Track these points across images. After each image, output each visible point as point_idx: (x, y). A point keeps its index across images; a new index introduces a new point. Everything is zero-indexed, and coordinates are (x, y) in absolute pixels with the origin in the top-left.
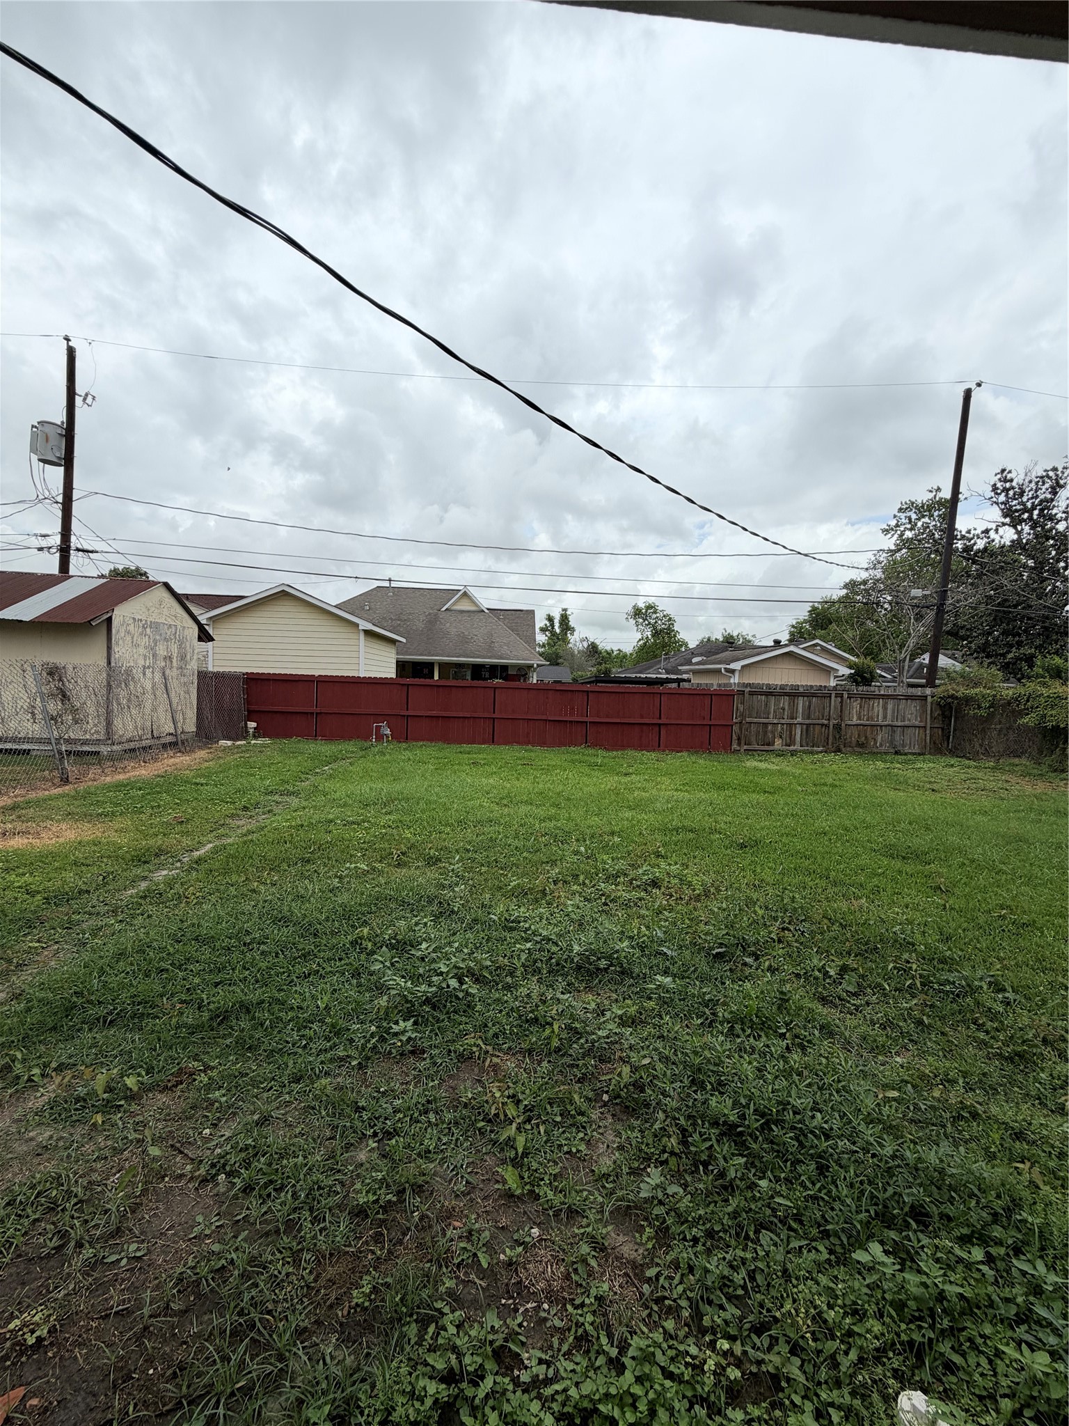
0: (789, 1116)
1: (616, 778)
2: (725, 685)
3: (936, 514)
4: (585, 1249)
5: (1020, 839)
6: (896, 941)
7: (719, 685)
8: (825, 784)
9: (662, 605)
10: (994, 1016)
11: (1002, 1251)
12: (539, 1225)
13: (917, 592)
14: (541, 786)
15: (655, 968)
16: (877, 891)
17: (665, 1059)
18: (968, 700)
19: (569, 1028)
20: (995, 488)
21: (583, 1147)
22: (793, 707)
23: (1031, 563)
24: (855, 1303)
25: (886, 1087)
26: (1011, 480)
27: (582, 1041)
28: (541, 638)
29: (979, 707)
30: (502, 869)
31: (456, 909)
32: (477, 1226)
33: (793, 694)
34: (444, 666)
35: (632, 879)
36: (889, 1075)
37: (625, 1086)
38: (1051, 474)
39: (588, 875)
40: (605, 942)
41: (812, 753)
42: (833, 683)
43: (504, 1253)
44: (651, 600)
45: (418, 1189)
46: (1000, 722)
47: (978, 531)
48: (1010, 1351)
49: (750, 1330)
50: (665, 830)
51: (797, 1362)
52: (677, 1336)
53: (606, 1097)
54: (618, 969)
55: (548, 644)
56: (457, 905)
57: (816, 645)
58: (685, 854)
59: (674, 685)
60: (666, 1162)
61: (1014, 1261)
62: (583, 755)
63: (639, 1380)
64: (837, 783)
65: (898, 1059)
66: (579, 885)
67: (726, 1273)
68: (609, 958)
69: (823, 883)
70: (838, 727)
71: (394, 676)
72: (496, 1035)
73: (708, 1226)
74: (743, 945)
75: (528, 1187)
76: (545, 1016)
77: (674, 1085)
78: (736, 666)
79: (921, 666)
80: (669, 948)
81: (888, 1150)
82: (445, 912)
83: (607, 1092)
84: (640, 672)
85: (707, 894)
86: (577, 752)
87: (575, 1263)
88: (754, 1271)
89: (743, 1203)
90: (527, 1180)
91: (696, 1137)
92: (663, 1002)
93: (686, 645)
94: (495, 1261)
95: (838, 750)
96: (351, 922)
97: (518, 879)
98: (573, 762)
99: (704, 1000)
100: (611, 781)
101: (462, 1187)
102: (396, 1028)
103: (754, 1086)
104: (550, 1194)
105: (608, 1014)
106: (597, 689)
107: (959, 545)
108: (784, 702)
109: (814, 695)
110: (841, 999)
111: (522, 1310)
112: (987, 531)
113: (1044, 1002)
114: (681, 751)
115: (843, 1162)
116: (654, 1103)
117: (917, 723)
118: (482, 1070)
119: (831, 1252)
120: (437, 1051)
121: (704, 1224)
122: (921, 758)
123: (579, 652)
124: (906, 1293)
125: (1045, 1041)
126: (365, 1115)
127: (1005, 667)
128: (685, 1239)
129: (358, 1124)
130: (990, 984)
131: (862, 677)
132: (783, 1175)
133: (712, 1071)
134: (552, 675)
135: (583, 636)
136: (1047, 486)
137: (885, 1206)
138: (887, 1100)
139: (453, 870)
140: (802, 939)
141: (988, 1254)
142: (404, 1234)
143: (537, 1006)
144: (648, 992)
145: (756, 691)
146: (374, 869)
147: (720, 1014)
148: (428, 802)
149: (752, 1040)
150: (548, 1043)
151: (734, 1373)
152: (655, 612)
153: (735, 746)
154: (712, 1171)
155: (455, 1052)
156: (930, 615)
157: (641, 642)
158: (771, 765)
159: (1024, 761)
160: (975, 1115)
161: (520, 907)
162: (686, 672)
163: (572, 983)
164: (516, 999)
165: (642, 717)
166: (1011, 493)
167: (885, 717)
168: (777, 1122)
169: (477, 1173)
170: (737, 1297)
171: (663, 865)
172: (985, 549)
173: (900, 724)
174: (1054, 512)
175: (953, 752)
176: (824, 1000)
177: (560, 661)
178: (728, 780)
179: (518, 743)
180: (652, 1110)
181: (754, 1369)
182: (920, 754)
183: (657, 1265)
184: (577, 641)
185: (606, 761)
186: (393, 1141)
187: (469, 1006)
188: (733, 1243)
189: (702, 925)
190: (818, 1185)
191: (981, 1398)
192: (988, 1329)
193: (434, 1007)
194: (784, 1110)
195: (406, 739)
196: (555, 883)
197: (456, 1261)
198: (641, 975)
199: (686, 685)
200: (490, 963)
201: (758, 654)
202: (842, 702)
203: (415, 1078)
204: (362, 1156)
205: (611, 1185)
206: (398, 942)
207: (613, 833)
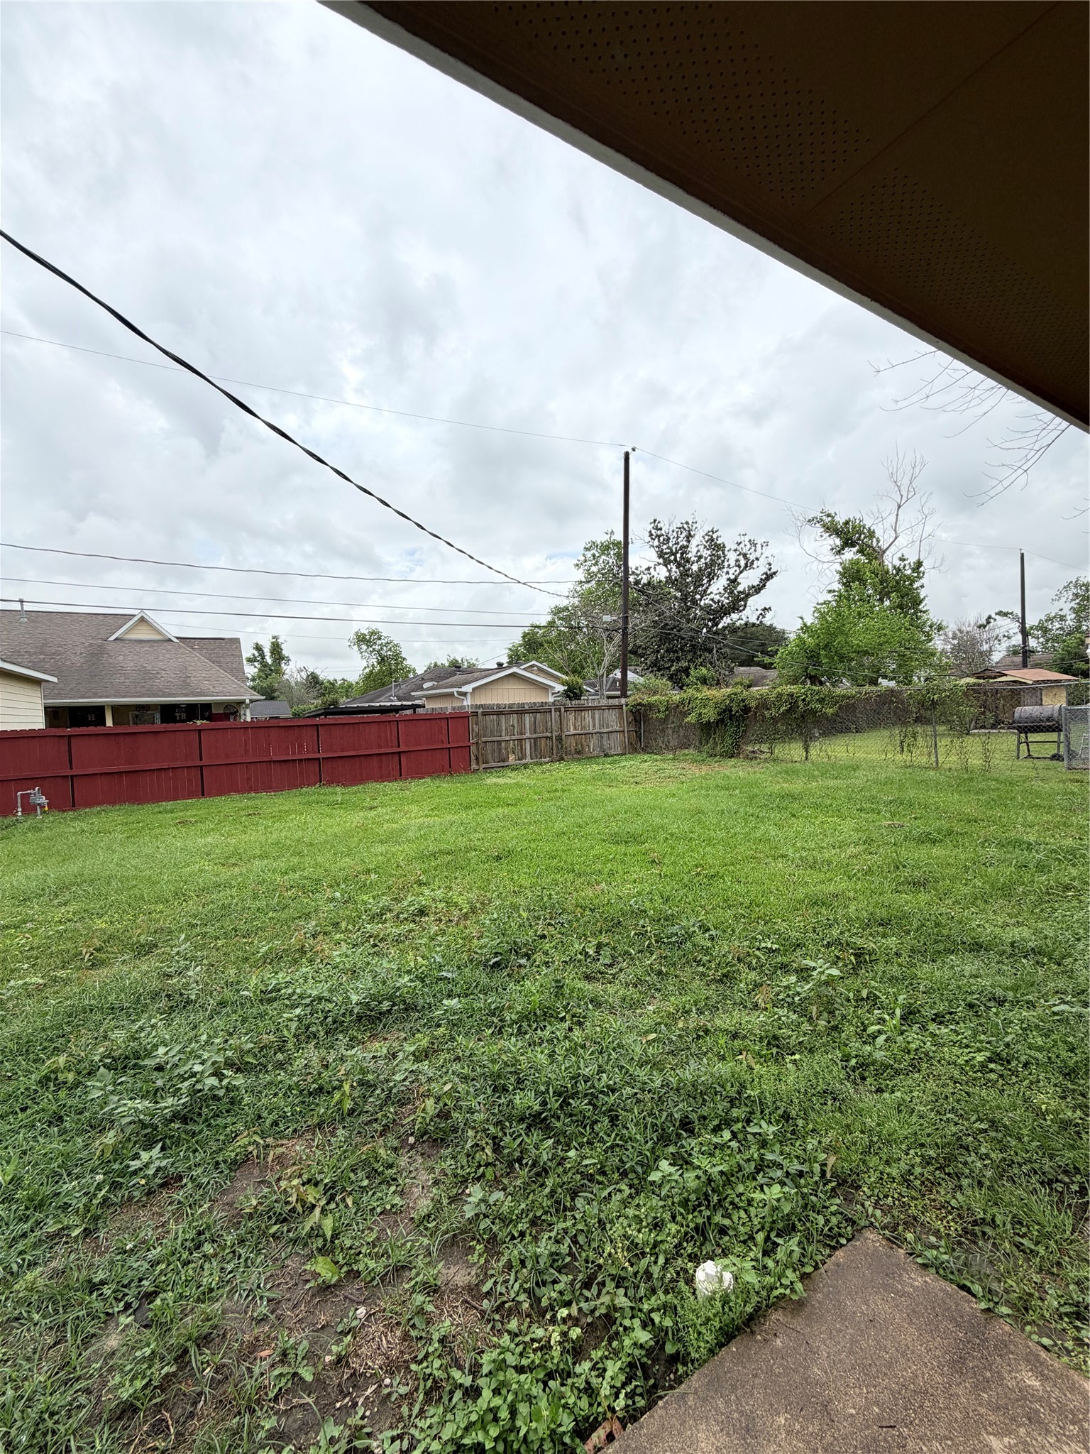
0: (581, 1087)
1: (361, 814)
2: (460, 708)
3: (612, 553)
4: (419, 1298)
5: (700, 812)
6: (632, 912)
7: (454, 708)
8: (556, 790)
9: (385, 631)
10: (706, 951)
11: (740, 1125)
12: (363, 1303)
13: (607, 618)
14: (274, 836)
15: (438, 995)
16: (612, 873)
17: (465, 1078)
18: (650, 706)
19: (361, 1083)
20: (651, 535)
21: (397, 1200)
22: (521, 722)
23: (679, 594)
24: (655, 1218)
25: (647, 1032)
26: (661, 529)
27: (378, 1092)
28: (251, 670)
29: (659, 712)
30: (244, 937)
31: (193, 997)
32: (292, 1341)
33: (520, 711)
34: (118, 710)
35: (399, 914)
36: (647, 1023)
37: (431, 1120)
38: (685, 526)
39: (350, 920)
40: (384, 983)
41: (541, 764)
42: (551, 699)
43: (330, 1352)
44: (374, 627)
45: (204, 1341)
46: (673, 722)
47: (643, 569)
48: (757, 1196)
49: (581, 1288)
50: (422, 858)
51: (621, 1291)
52: (520, 1331)
53: (411, 1140)
54: (402, 1007)
55: (260, 677)
56: (194, 992)
57: (533, 666)
58: (446, 877)
59: (408, 712)
60: (483, 1175)
61: (748, 1129)
62: (319, 794)
63: (497, 1392)
64: (565, 788)
65: (650, 1008)
66: (342, 932)
67: (553, 1249)
68: (390, 998)
69: (571, 877)
70: (559, 739)
71: (42, 726)
72: (275, 1123)
73: (531, 1215)
74: (515, 949)
75: (345, 1269)
76: (330, 1081)
77: (478, 1100)
78: (467, 688)
79: (615, 680)
80: (448, 971)
81: (658, 1083)
82: (179, 1004)
83: (412, 1134)
84: (372, 701)
85: (473, 910)
86: (312, 792)
87: (411, 1319)
88: (575, 1236)
89: (558, 1180)
90: (342, 1262)
91: (507, 1139)
92: (453, 1025)
93: (414, 671)
94: (320, 1367)
95: (562, 759)
96: (31, 1056)
97: (268, 943)
98: (309, 803)
99: (490, 1010)
100: (356, 818)
101: (263, 1309)
102: (135, 1164)
103: (550, 1072)
104: (372, 1264)
105: (401, 1055)
106: (327, 722)
107: (631, 579)
108: (513, 719)
109: (537, 711)
110: (601, 973)
111: (361, 1400)
112: (649, 569)
113: (733, 931)
114: (423, 778)
115: (628, 1107)
116: (462, 1125)
117: (618, 729)
118: (265, 1168)
119: (631, 1187)
120: (200, 1170)
121: (527, 1215)
122: (623, 757)
123: (296, 683)
124: (687, 1191)
125: (739, 960)
126: (107, 1291)
127: (671, 678)
128: (513, 1238)
129: (98, 1305)
130: (700, 927)
131: (573, 693)
132: (585, 1140)
133: (511, 1073)
134: (267, 711)
135: (300, 665)
136: (683, 535)
137: (663, 1130)
138: (649, 1043)
139: (178, 953)
140: (563, 930)
141: (732, 1132)
142: (195, 1403)
143: (320, 1074)
144: (436, 1020)
145: (489, 711)
146: (55, 980)
147: (508, 1018)
148: (124, 879)
149: (539, 1032)
150: (339, 1109)
151: (576, 1333)
152: (380, 639)
153: (474, 766)
154: (527, 1164)
155: (225, 1161)
156: (618, 638)
157: (367, 670)
158: (509, 779)
159: (691, 751)
160: (707, 1032)
161: (276, 973)
162: (419, 698)
163: (355, 1037)
164: (292, 1075)
165: (380, 747)
166: (661, 538)
167: (594, 726)
168: (573, 1096)
169: (279, 1284)
170: (565, 1266)
171: (427, 892)
172: (649, 583)
173: (606, 730)
174: (689, 556)
175: (645, 750)
176: (588, 978)
177: (275, 695)
178: (474, 799)
179: (238, 791)
180: (460, 1133)
181: (589, 1320)
182: (622, 755)
183: (493, 1275)
184: (293, 671)
185: (347, 797)
186: (158, 1302)
187: (232, 1103)
188: (555, 1219)
189: (475, 941)
190: (613, 1135)
191: (744, 1242)
192: (741, 1188)
193: (185, 1120)
194: (576, 1083)
195: (73, 806)
196: (314, 936)
197: (271, 1395)
198: (426, 1006)
199: (420, 711)
200: (252, 1045)
201: (487, 676)
202: (560, 716)
203: (174, 1214)
204: (112, 1342)
205: (434, 1223)
206: (114, 1059)
207: (368, 871)
